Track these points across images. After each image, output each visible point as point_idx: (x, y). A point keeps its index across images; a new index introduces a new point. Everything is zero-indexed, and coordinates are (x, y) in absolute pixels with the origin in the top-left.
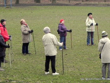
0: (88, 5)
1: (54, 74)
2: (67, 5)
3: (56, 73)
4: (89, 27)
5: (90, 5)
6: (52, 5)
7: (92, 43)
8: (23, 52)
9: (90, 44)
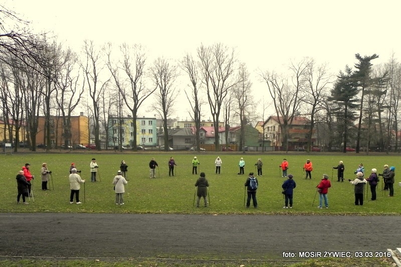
0: (76, 153)
1: (77, 203)
2: (59, 153)
3: (79, 203)
4: (92, 168)
5: (78, 153)
6: (47, 153)
7: (95, 180)
8: (43, 188)
9: (94, 181)
